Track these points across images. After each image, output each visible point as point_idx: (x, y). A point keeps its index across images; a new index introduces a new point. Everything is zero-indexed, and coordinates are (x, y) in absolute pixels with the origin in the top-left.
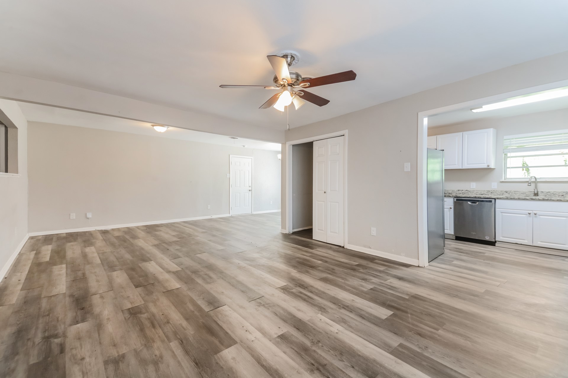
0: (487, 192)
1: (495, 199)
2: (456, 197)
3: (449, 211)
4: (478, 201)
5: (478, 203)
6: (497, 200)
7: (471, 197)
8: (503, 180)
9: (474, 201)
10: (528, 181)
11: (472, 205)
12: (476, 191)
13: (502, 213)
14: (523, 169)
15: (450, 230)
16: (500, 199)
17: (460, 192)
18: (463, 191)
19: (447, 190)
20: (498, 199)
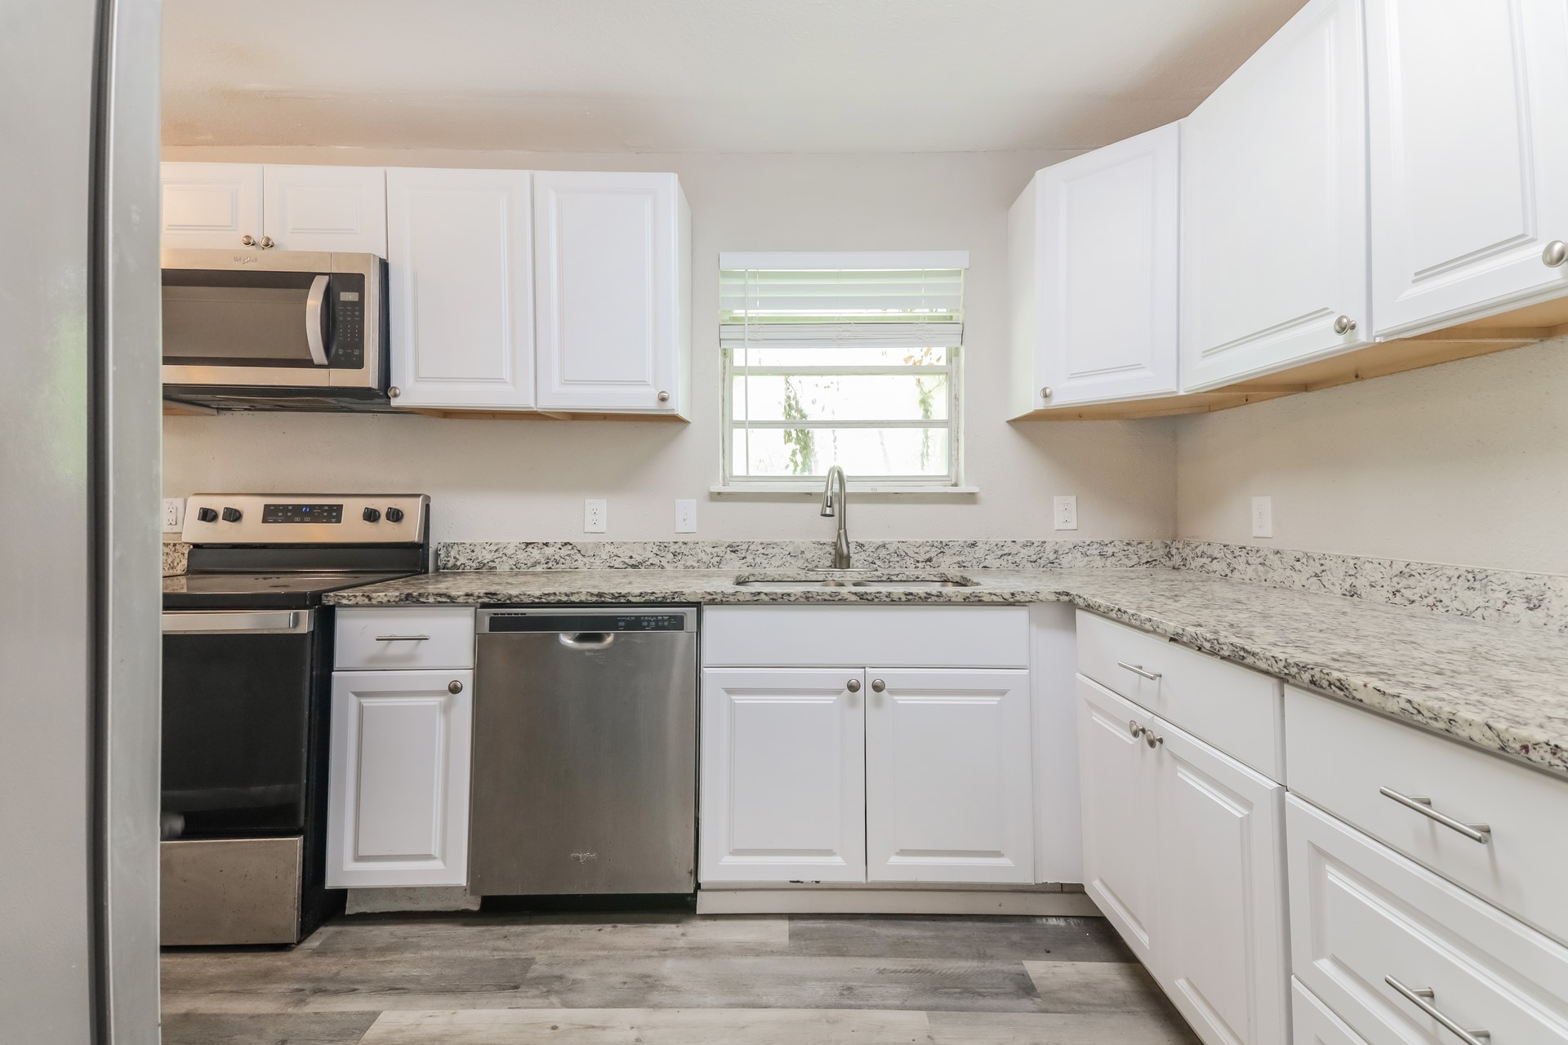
0: (655, 550)
1: (697, 605)
2: (491, 602)
3: (446, 709)
4: (611, 623)
5: (610, 639)
6: (709, 614)
7: (574, 598)
8: (718, 487)
9: (590, 628)
10: (822, 490)
11: (582, 652)
12: (608, 547)
13: (729, 691)
14: (789, 434)
15: (444, 858)
16: (722, 603)
17: (536, 554)
18: (549, 551)
19: (468, 541)
20: (712, 602)
